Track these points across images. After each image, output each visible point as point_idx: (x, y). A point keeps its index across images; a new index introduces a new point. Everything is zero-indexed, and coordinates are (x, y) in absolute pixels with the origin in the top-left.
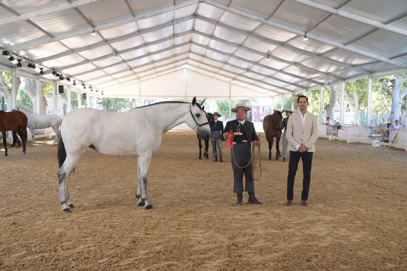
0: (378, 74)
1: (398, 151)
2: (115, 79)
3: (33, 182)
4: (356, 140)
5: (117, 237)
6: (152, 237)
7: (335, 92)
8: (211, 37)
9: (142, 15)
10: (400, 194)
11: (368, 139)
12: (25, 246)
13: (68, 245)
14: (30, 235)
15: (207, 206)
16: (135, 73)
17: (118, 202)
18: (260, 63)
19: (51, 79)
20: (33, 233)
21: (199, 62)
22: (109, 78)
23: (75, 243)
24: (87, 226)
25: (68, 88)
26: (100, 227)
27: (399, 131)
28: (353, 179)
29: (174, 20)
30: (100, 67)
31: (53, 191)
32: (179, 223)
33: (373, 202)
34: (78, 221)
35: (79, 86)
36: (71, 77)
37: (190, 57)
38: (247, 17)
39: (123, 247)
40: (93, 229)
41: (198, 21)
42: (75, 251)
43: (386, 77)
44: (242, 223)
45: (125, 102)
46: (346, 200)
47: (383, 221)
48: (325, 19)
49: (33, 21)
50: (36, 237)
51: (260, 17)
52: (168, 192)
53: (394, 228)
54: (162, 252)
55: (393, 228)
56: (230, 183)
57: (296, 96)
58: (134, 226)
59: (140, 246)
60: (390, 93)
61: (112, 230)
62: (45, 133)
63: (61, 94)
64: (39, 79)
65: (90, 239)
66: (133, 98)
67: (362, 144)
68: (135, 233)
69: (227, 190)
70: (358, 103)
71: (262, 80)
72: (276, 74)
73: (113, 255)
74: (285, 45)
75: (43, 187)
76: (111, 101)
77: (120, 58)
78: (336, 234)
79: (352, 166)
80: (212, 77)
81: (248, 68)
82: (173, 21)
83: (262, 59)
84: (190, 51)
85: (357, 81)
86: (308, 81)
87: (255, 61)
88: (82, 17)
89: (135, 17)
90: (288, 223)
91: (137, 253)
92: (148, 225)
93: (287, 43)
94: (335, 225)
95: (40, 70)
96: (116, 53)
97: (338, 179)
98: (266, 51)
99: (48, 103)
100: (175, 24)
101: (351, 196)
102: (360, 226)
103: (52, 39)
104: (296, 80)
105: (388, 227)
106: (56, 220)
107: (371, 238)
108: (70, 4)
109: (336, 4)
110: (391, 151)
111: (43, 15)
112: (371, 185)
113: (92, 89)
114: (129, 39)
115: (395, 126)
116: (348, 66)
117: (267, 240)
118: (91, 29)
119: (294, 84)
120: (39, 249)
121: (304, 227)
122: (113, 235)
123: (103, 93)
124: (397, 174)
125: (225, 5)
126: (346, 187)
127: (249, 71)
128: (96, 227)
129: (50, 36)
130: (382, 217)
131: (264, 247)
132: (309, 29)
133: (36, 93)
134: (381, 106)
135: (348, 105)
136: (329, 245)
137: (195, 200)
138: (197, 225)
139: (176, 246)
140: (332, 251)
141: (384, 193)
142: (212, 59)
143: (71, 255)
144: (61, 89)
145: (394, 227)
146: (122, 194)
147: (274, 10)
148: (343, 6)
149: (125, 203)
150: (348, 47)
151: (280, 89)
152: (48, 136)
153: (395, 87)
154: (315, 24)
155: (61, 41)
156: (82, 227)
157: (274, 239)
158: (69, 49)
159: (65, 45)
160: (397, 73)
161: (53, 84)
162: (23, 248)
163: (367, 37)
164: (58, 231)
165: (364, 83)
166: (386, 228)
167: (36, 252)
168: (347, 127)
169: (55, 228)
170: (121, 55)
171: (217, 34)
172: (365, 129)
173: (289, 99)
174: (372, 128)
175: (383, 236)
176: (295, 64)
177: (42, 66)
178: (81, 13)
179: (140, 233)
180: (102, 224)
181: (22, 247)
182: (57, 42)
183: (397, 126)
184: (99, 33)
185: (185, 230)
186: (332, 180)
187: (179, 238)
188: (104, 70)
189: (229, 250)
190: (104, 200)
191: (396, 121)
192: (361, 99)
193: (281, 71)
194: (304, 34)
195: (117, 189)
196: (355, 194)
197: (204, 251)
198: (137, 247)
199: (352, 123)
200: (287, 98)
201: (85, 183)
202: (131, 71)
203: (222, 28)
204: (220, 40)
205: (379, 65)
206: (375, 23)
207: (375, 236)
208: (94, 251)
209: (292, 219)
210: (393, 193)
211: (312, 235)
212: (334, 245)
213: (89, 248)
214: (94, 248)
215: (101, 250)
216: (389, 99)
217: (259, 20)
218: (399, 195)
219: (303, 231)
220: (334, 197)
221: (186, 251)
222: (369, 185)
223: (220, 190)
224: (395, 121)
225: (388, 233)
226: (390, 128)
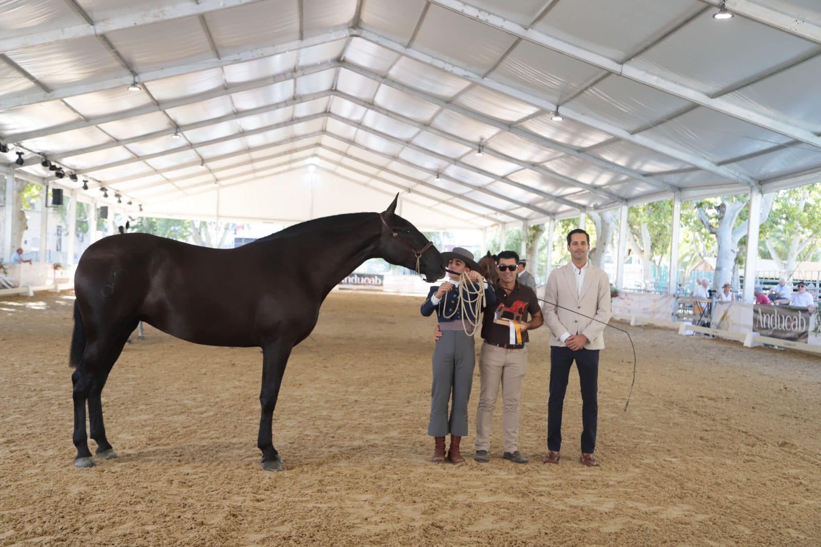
0: (692, 193)
1: (728, 346)
2: (168, 180)
3: (6, 386)
4: (646, 319)
5: (198, 505)
6: (268, 505)
7: (608, 224)
8: (368, 105)
9: (236, 57)
10: (744, 430)
11: (670, 319)
12: (11, 520)
13: (99, 520)
14: (17, 497)
15: (373, 446)
16: (210, 170)
17: (191, 434)
18: (463, 160)
19: (37, 174)
20: (24, 494)
21: (340, 153)
22: (157, 178)
23: (114, 516)
24: (134, 482)
25: (72, 194)
26: (160, 484)
27: (730, 306)
28: (649, 399)
29: (297, 68)
30: (139, 155)
31: (52, 408)
32: (320, 478)
33: (695, 446)
34: (113, 471)
35: (94, 191)
36: (80, 173)
37: (323, 143)
38: (443, 70)
39: (213, 526)
40: (147, 488)
41: (343, 71)
42: (116, 532)
43: (708, 199)
44: (446, 482)
45: (186, 228)
46: (642, 441)
47: (719, 484)
48: (596, 82)
49: (11, 57)
50: (31, 502)
51: (469, 71)
52: (288, 414)
53: (742, 498)
54: (294, 538)
55: (738, 498)
56: (412, 400)
57: (530, 229)
58: (230, 484)
59: (247, 525)
60: (713, 230)
61: (185, 490)
62: (20, 286)
63: (56, 206)
64: (13, 174)
65: (143, 508)
66: (203, 220)
67: (659, 328)
68: (232, 498)
69: (406, 415)
70: (649, 248)
71: (466, 195)
72: (495, 184)
73: (194, 543)
74: (516, 128)
75: (28, 397)
76: (157, 224)
77: (183, 138)
78: (631, 508)
79: (645, 373)
80: (365, 185)
81: (439, 169)
82: (295, 70)
83: (468, 153)
84: (324, 131)
85: (650, 204)
86: (556, 201)
87: (454, 157)
88: (113, 54)
89: (220, 59)
90: (537, 483)
91: (244, 539)
92: (258, 481)
93: (519, 124)
94: (629, 490)
95: (17, 157)
96: (176, 128)
97: (623, 397)
98: (476, 139)
99: (29, 223)
100: (298, 77)
101: (650, 432)
102: (676, 493)
103: (48, 95)
104: (531, 197)
105: (730, 497)
106: (68, 468)
107: (700, 517)
108: (92, 27)
109: (621, 55)
110: (714, 344)
111: (33, 46)
112: (686, 411)
113: (121, 199)
114: (205, 102)
115: (723, 295)
116: (635, 175)
117: (500, 517)
118: (129, 79)
119: (528, 206)
120: (39, 526)
121: (569, 492)
122: (190, 501)
123: (142, 207)
124: (733, 392)
125: (401, 44)
126: (639, 414)
127: (440, 175)
128: (152, 484)
129: (45, 89)
130: (715, 476)
131: (495, 532)
132: (564, 99)
133: (5, 203)
134: (693, 255)
135: (630, 251)
136: (621, 530)
137: (346, 433)
138: (357, 483)
139: (319, 526)
140: (628, 542)
141: (714, 428)
142: (367, 149)
143: (109, 541)
144: (58, 197)
145: (740, 496)
146: (197, 416)
147: (498, 59)
148: (632, 60)
149: (205, 435)
150: (639, 139)
151: (499, 214)
152: (28, 292)
153: (725, 219)
154: (578, 90)
155: (65, 100)
156: (123, 482)
157: (512, 515)
158: (82, 117)
159: (72, 109)
160: (729, 192)
161: (41, 185)
162: (7, 525)
163: (675, 120)
164: (75, 490)
165: (663, 208)
166: (727, 498)
167: (35, 533)
168: (630, 293)
169: (67, 483)
170: (185, 133)
171: (379, 100)
172: (665, 300)
173: (515, 234)
174: (678, 297)
175: (723, 515)
176: (533, 166)
177: (21, 148)
178: (111, 46)
179: (245, 498)
180: (164, 478)
181: (4, 523)
182: (59, 101)
183: (727, 296)
184: (145, 88)
185: (334, 494)
186: (609, 399)
187: (323, 509)
188: (149, 161)
189: (427, 537)
190: (160, 428)
191: (726, 286)
192: (656, 240)
193: (504, 178)
194: (554, 108)
195: (184, 406)
196: (657, 429)
197: (379, 537)
198: (242, 526)
199: (638, 286)
200: (511, 231)
201: (117, 391)
202: (202, 165)
203: (392, 88)
204: (385, 112)
205: (694, 175)
206: (692, 93)
207: (706, 513)
208: (155, 534)
209: (542, 477)
210: (730, 429)
211: (586, 509)
212: (631, 530)
213: (143, 527)
214: (155, 527)
215: (170, 531)
216: (708, 241)
217: (468, 76)
218: (743, 432)
219: (566, 500)
220: (619, 434)
221: (342, 536)
222: (683, 411)
223: (394, 415)
224: (723, 286)
225: (730, 508)
226: (715, 299)
